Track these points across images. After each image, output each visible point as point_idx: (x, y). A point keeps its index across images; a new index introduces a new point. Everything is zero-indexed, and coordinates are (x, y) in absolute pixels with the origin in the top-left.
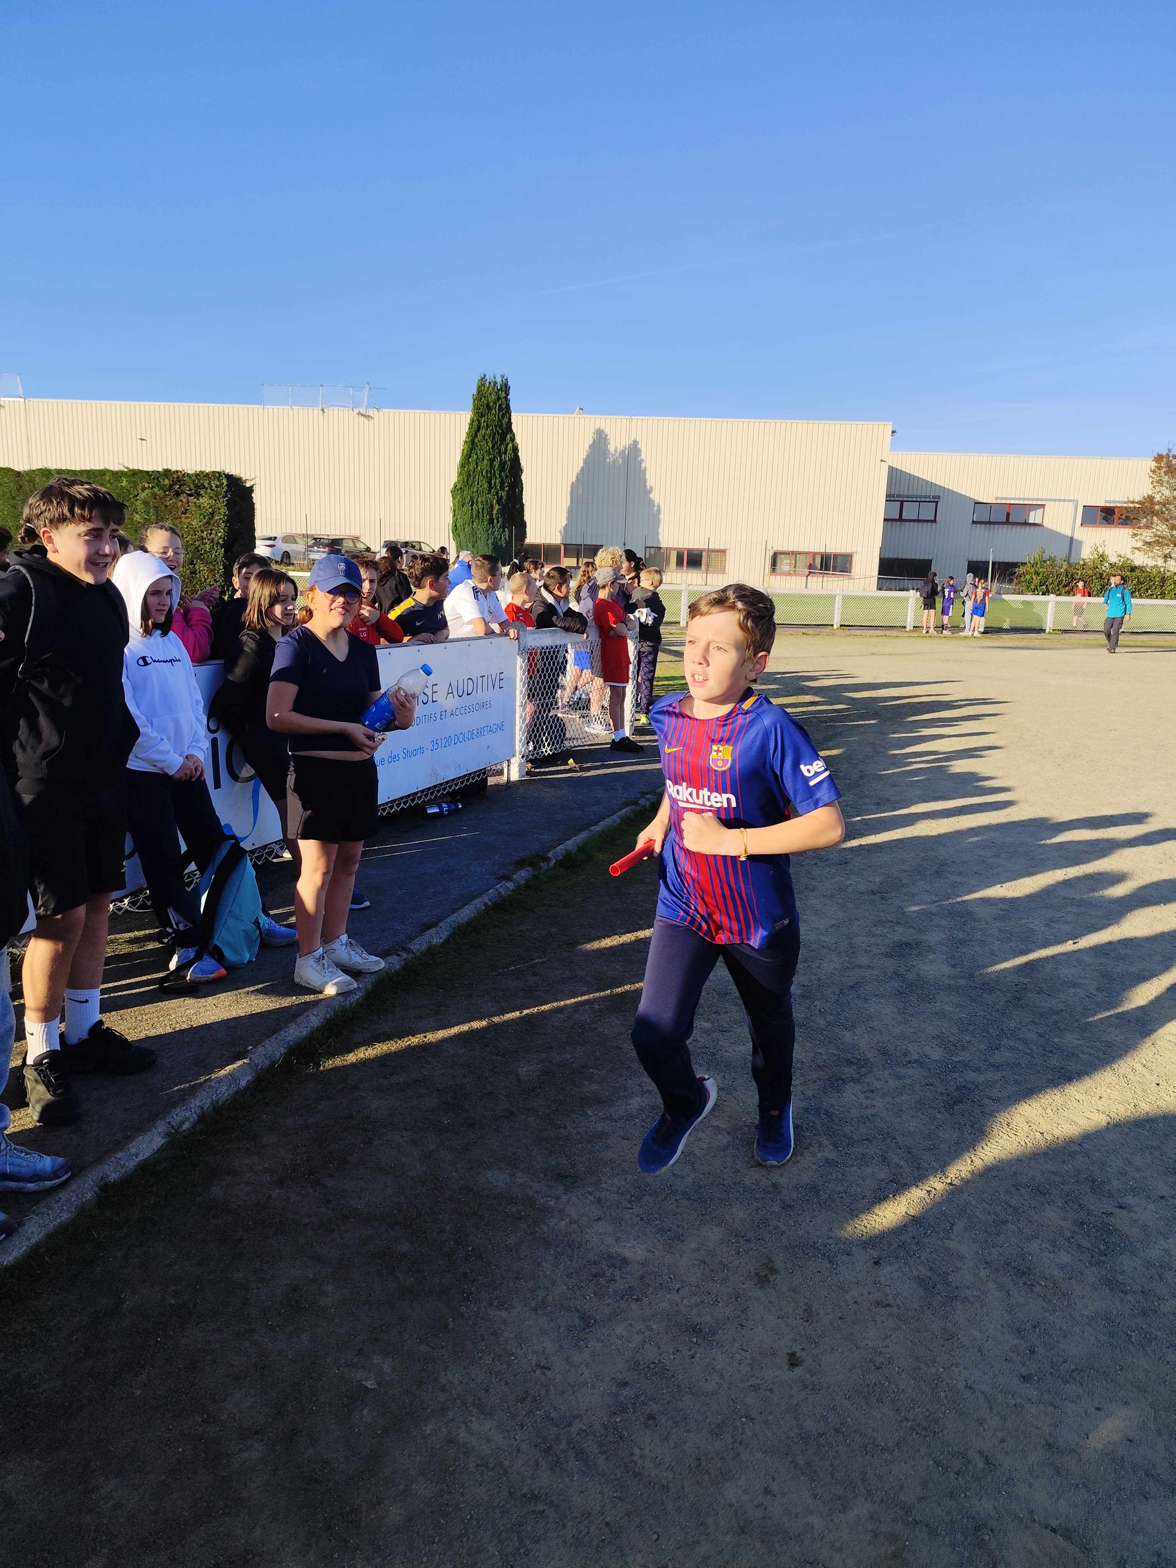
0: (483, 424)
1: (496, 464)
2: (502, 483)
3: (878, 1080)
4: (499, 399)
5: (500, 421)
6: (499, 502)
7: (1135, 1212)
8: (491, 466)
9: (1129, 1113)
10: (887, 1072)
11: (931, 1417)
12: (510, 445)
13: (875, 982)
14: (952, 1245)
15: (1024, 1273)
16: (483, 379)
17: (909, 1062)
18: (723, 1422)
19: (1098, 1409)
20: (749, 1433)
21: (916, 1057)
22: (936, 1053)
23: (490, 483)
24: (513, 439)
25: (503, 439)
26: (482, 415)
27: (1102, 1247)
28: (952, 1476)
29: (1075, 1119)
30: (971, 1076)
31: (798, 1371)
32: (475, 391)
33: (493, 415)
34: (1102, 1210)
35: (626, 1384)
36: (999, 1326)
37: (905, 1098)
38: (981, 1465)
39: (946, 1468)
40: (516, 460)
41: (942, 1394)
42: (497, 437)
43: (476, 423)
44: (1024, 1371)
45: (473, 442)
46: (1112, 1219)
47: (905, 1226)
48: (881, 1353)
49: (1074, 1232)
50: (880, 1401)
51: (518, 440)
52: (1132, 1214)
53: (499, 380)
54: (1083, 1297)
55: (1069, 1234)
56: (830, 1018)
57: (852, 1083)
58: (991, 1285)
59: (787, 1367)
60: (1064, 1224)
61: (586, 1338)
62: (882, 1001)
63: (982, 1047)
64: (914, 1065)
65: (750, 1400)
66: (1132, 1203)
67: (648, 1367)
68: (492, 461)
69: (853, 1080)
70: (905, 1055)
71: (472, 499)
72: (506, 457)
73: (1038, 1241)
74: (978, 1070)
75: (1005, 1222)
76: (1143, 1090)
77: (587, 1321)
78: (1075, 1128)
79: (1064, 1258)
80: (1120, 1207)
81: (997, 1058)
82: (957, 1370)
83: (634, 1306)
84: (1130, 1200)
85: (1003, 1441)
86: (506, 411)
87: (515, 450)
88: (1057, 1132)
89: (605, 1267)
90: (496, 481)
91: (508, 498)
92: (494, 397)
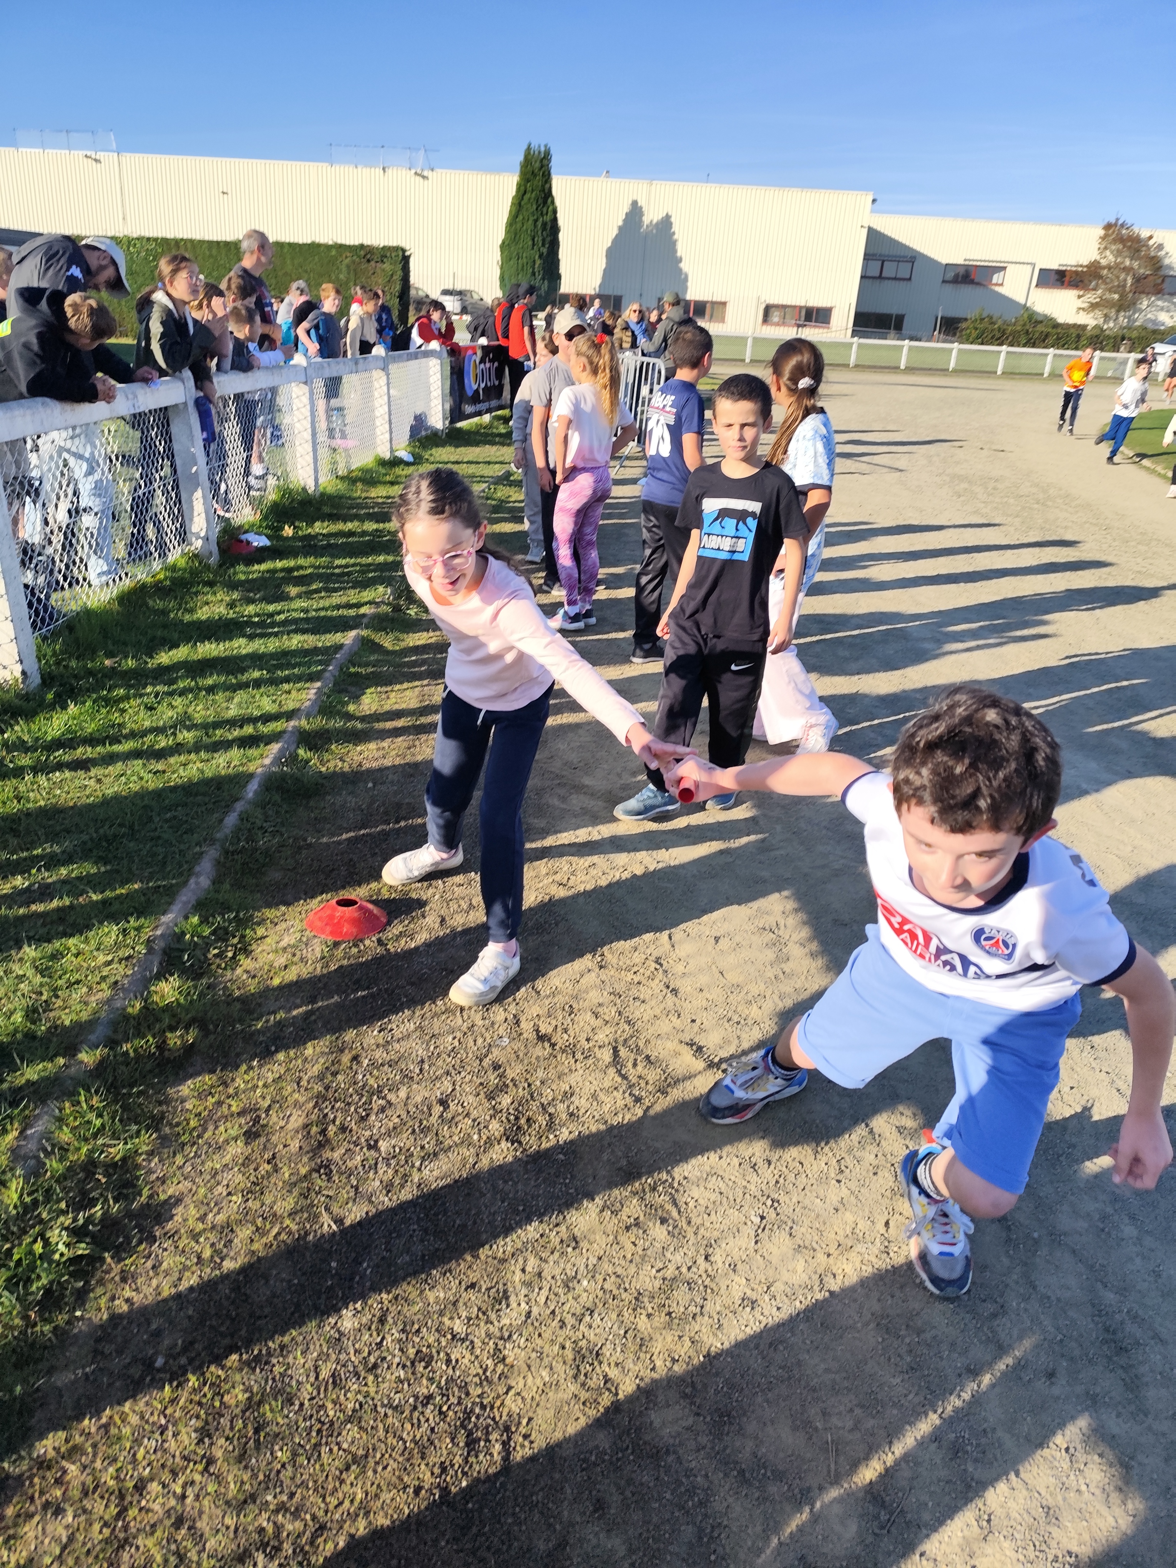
0: (529, 189)
1: (539, 224)
2: (544, 240)
4: (542, 166)
5: (543, 186)
6: (541, 256)
8: (535, 226)
12: (550, 208)
16: (529, 148)
23: (533, 240)
24: (553, 202)
25: (545, 202)
26: (528, 179)
32: (521, 158)
33: (538, 181)
40: (555, 220)
42: (540, 200)
43: (522, 187)
45: (519, 203)
51: (557, 203)
53: (542, 149)
68: (536, 221)
71: (517, 254)
72: (547, 218)
86: (547, 177)
87: (555, 212)
90: (539, 240)
91: (548, 254)
92: (538, 165)
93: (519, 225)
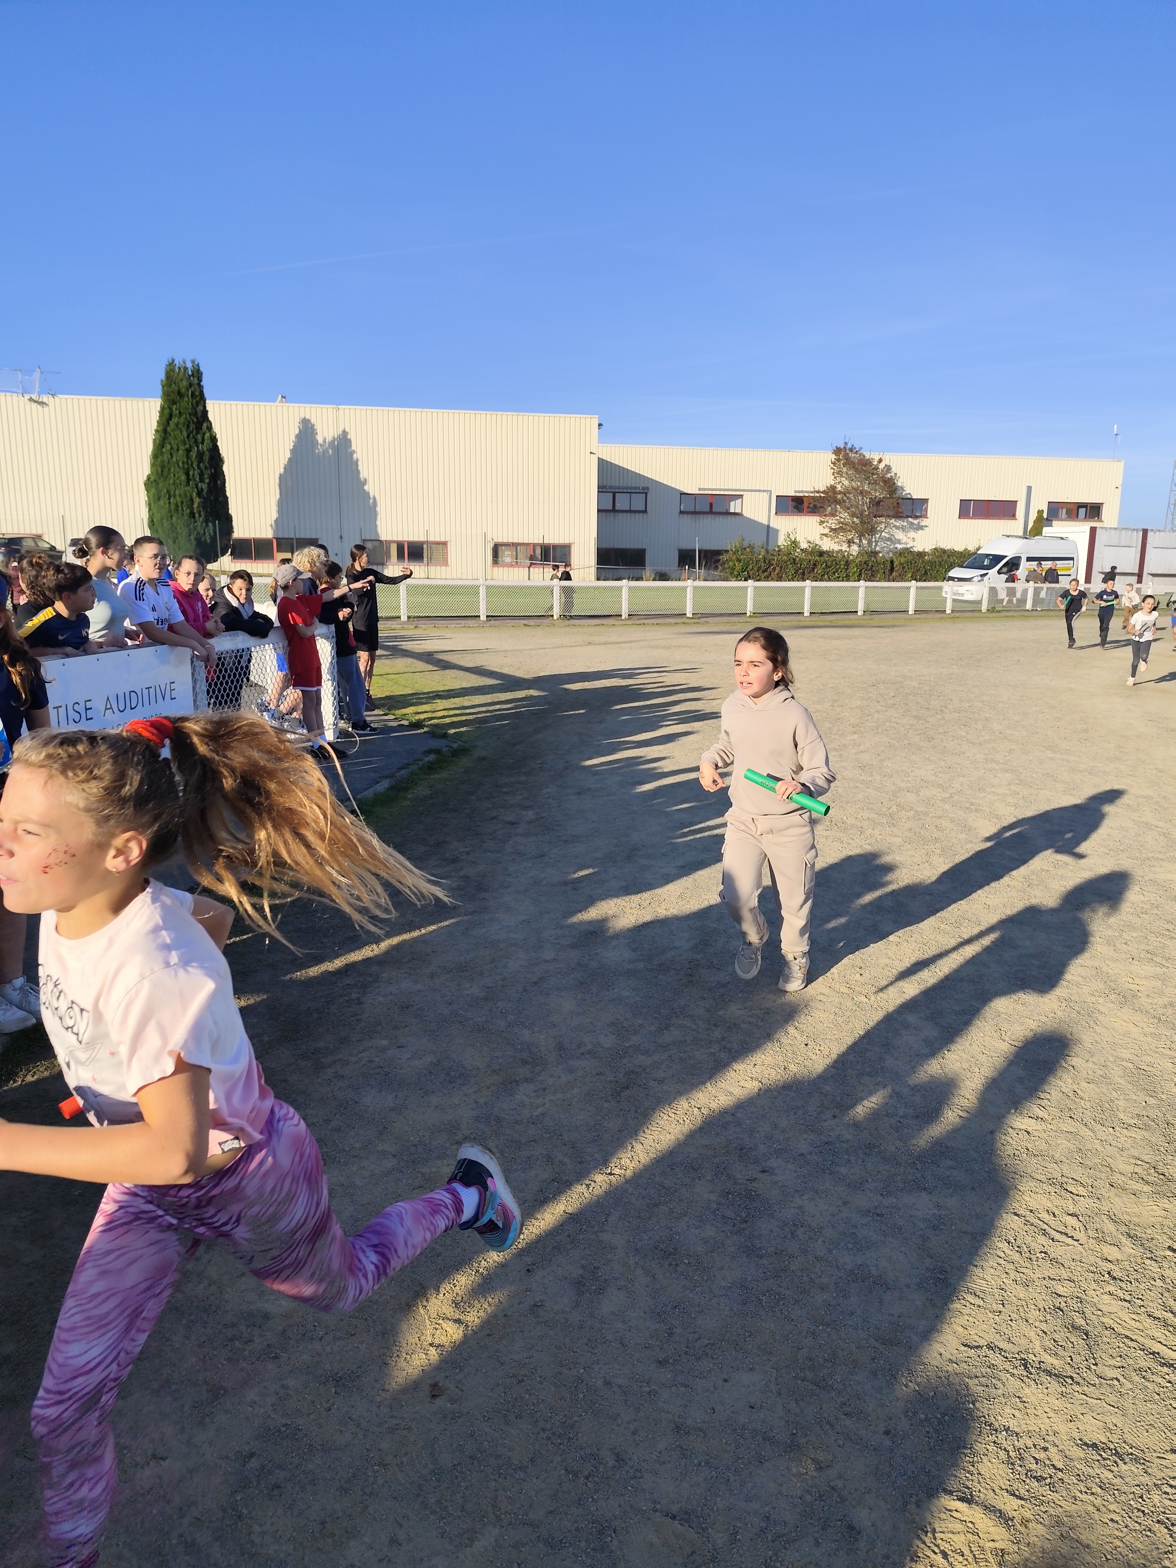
0: (176, 412)
1: (193, 454)
2: (201, 475)
3: (552, 1076)
4: (191, 385)
5: (194, 408)
6: (199, 494)
7: (775, 1174)
8: (188, 456)
9: (779, 1077)
10: (560, 1067)
11: (567, 1424)
12: (207, 435)
13: (559, 976)
14: (605, 1237)
15: (669, 1254)
16: (171, 364)
17: (583, 1054)
18: (354, 1476)
19: (725, 1381)
20: (380, 1481)
21: (589, 1047)
22: (609, 1041)
23: (187, 474)
24: (210, 428)
25: (199, 427)
26: (174, 402)
27: (743, 1215)
28: (582, 1480)
29: (731, 1090)
30: (641, 1059)
31: (439, 1402)
32: (163, 376)
33: (186, 403)
34: (747, 1177)
35: (252, 1455)
36: (642, 1314)
37: (576, 1091)
38: (611, 1463)
39: (576, 1475)
40: (215, 450)
41: (581, 1396)
42: (192, 426)
43: (167, 411)
44: (661, 1357)
45: (165, 431)
46: (755, 1185)
47: (562, 1225)
48: (525, 1364)
49: (719, 1204)
50: (519, 1417)
51: (216, 428)
52: (775, 1178)
53: (189, 365)
54: (722, 1268)
55: (714, 1206)
56: (511, 1018)
57: (525, 1084)
58: (639, 1272)
59: (429, 1400)
60: (713, 1197)
61: (212, 1413)
62: (563, 994)
63: (653, 1028)
64: (587, 1056)
65: (385, 1445)
66: (775, 1165)
67: (279, 1431)
68: (188, 451)
69: (526, 1080)
70: (579, 1046)
71: (168, 492)
72: (205, 447)
73: (686, 1219)
74: (646, 1053)
75: (656, 1205)
76: (794, 1053)
77: (216, 1393)
78: (730, 1098)
79: (709, 1231)
80: (764, 1172)
81: (667, 1037)
82: (596, 1367)
83: (270, 1366)
84: (773, 1163)
85: (634, 1433)
86: (200, 399)
87: (214, 439)
88: (714, 1105)
89: (243, 1328)
90: (195, 473)
91: (210, 491)
92: (185, 383)
93: (166, 457)
